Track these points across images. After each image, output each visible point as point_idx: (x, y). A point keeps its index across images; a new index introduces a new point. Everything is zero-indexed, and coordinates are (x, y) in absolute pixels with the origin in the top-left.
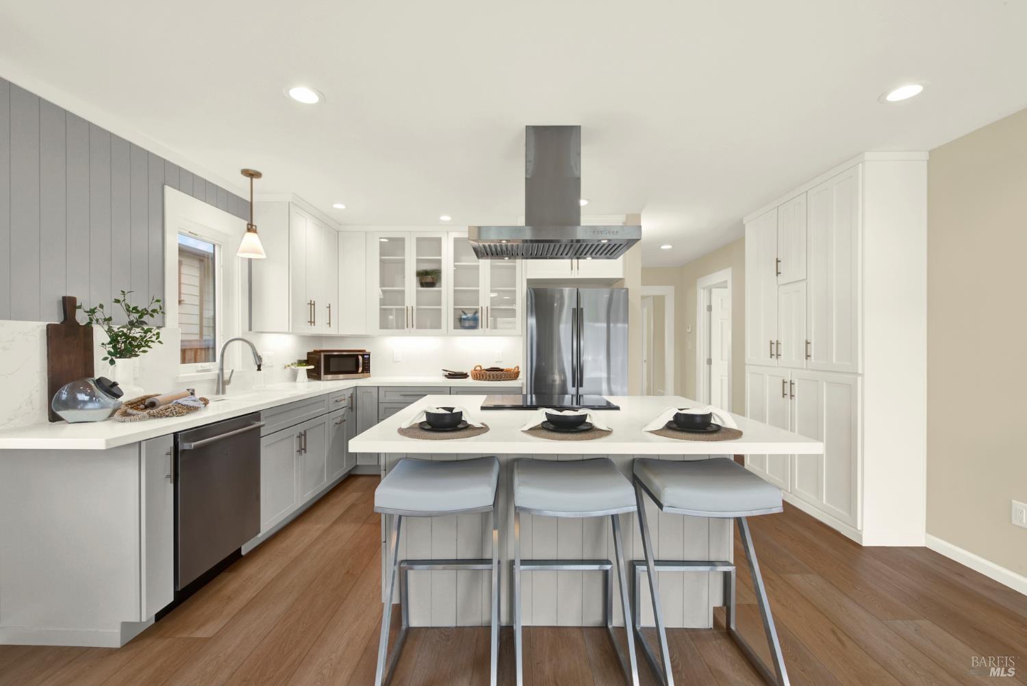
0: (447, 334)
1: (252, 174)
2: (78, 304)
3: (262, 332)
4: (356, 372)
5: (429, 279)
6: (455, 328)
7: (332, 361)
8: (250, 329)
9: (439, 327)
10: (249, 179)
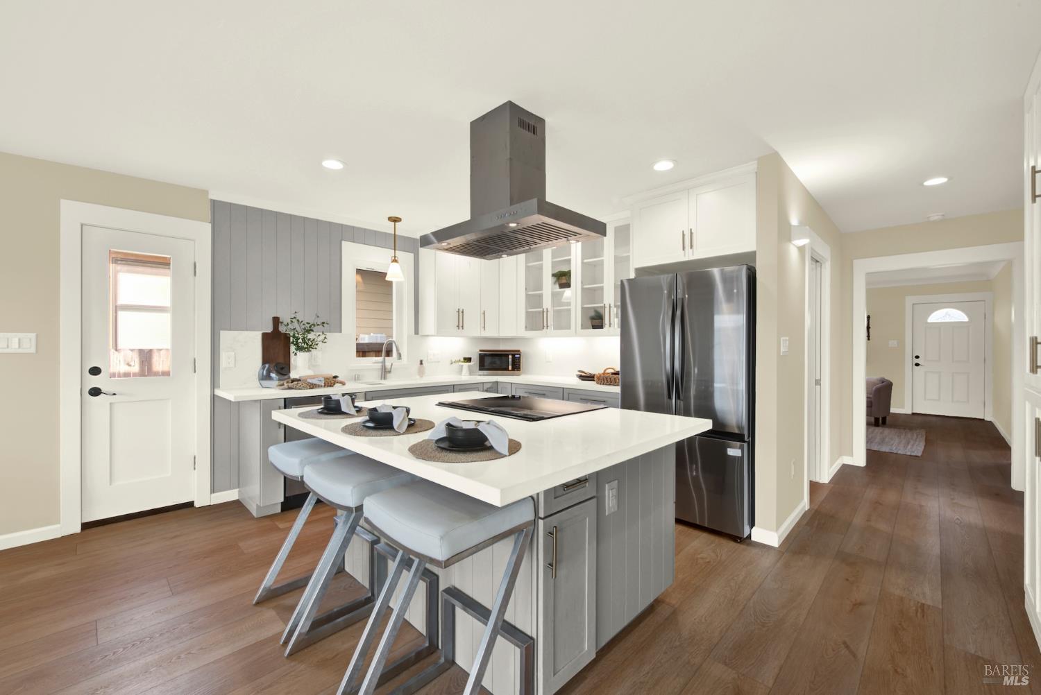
0: (576, 334)
1: (395, 220)
2: (280, 320)
3: (428, 336)
4: (507, 369)
5: (564, 280)
6: (583, 327)
7: (488, 360)
8: (417, 332)
9: (569, 328)
10: (393, 223)
